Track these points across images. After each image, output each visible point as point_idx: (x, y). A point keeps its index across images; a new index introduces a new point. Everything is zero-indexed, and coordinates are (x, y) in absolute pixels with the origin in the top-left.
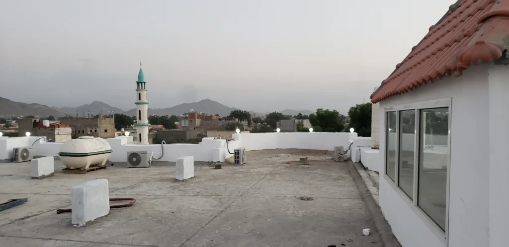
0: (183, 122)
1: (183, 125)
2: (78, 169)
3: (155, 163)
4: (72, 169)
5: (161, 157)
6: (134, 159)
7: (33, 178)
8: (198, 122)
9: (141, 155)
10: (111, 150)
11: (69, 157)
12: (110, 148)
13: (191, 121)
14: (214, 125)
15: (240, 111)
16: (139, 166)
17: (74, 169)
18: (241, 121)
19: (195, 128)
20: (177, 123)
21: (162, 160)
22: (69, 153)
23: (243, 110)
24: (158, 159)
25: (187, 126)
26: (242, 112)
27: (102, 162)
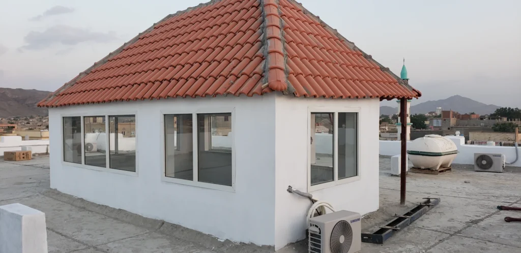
0: (435, 121)
1: (435, 125)
2: (429, 169)
3: (508, 169)
4: (422, 169)
5: (514, 162)
6: (484, 162)
7: (392, 175)
8: (453, 121)
9: (493, 158)
10: (456, 151)
11: (421, 156)
12: (456, 149)
13: (445, 120)
14: (474, 125)
15: (509, 108)
16: (490, 170)
17: (424, 169)
18: (511, 120)
19: (449, 129)
20: (427, 123)
21: (515, 165)
22: (421, 152)
23: (513, 107)
24: (511, 163)
25: (440, 125)
26: (513, 109)
27: (448, 164)
